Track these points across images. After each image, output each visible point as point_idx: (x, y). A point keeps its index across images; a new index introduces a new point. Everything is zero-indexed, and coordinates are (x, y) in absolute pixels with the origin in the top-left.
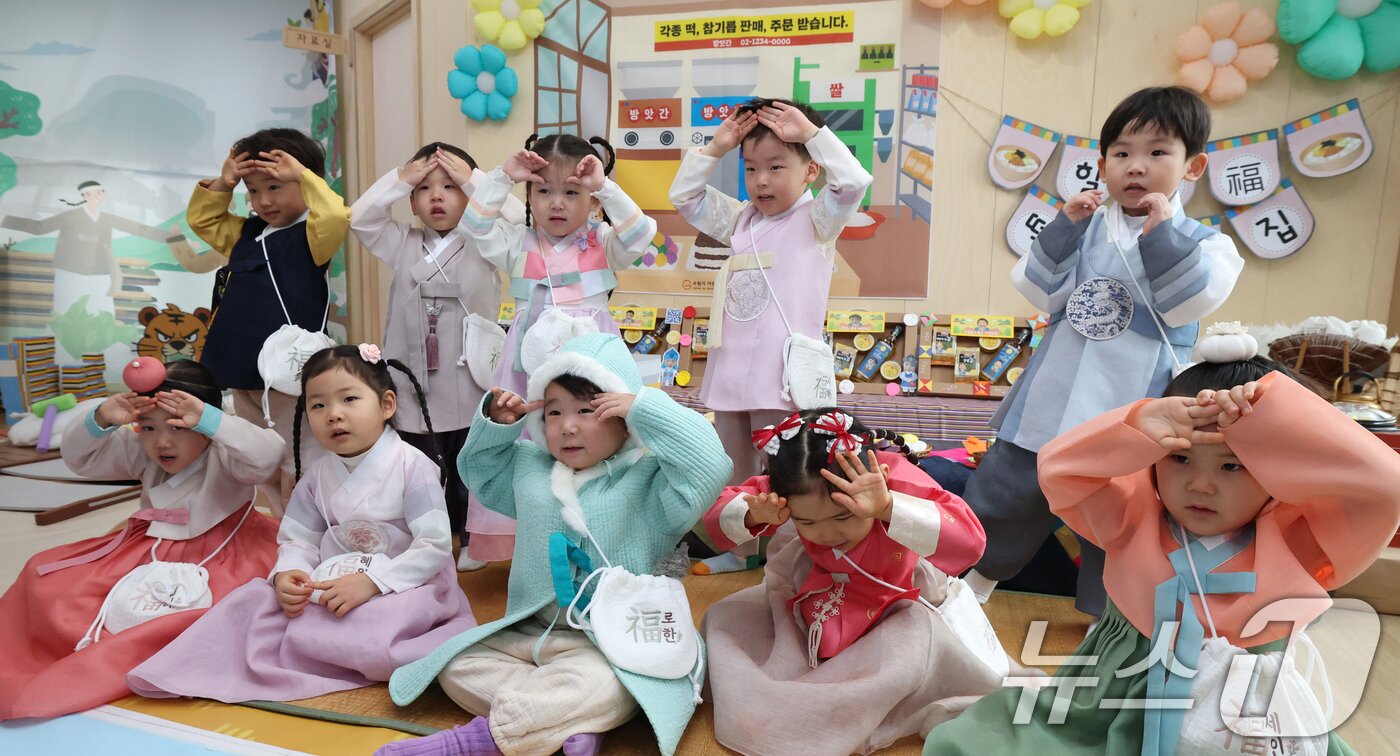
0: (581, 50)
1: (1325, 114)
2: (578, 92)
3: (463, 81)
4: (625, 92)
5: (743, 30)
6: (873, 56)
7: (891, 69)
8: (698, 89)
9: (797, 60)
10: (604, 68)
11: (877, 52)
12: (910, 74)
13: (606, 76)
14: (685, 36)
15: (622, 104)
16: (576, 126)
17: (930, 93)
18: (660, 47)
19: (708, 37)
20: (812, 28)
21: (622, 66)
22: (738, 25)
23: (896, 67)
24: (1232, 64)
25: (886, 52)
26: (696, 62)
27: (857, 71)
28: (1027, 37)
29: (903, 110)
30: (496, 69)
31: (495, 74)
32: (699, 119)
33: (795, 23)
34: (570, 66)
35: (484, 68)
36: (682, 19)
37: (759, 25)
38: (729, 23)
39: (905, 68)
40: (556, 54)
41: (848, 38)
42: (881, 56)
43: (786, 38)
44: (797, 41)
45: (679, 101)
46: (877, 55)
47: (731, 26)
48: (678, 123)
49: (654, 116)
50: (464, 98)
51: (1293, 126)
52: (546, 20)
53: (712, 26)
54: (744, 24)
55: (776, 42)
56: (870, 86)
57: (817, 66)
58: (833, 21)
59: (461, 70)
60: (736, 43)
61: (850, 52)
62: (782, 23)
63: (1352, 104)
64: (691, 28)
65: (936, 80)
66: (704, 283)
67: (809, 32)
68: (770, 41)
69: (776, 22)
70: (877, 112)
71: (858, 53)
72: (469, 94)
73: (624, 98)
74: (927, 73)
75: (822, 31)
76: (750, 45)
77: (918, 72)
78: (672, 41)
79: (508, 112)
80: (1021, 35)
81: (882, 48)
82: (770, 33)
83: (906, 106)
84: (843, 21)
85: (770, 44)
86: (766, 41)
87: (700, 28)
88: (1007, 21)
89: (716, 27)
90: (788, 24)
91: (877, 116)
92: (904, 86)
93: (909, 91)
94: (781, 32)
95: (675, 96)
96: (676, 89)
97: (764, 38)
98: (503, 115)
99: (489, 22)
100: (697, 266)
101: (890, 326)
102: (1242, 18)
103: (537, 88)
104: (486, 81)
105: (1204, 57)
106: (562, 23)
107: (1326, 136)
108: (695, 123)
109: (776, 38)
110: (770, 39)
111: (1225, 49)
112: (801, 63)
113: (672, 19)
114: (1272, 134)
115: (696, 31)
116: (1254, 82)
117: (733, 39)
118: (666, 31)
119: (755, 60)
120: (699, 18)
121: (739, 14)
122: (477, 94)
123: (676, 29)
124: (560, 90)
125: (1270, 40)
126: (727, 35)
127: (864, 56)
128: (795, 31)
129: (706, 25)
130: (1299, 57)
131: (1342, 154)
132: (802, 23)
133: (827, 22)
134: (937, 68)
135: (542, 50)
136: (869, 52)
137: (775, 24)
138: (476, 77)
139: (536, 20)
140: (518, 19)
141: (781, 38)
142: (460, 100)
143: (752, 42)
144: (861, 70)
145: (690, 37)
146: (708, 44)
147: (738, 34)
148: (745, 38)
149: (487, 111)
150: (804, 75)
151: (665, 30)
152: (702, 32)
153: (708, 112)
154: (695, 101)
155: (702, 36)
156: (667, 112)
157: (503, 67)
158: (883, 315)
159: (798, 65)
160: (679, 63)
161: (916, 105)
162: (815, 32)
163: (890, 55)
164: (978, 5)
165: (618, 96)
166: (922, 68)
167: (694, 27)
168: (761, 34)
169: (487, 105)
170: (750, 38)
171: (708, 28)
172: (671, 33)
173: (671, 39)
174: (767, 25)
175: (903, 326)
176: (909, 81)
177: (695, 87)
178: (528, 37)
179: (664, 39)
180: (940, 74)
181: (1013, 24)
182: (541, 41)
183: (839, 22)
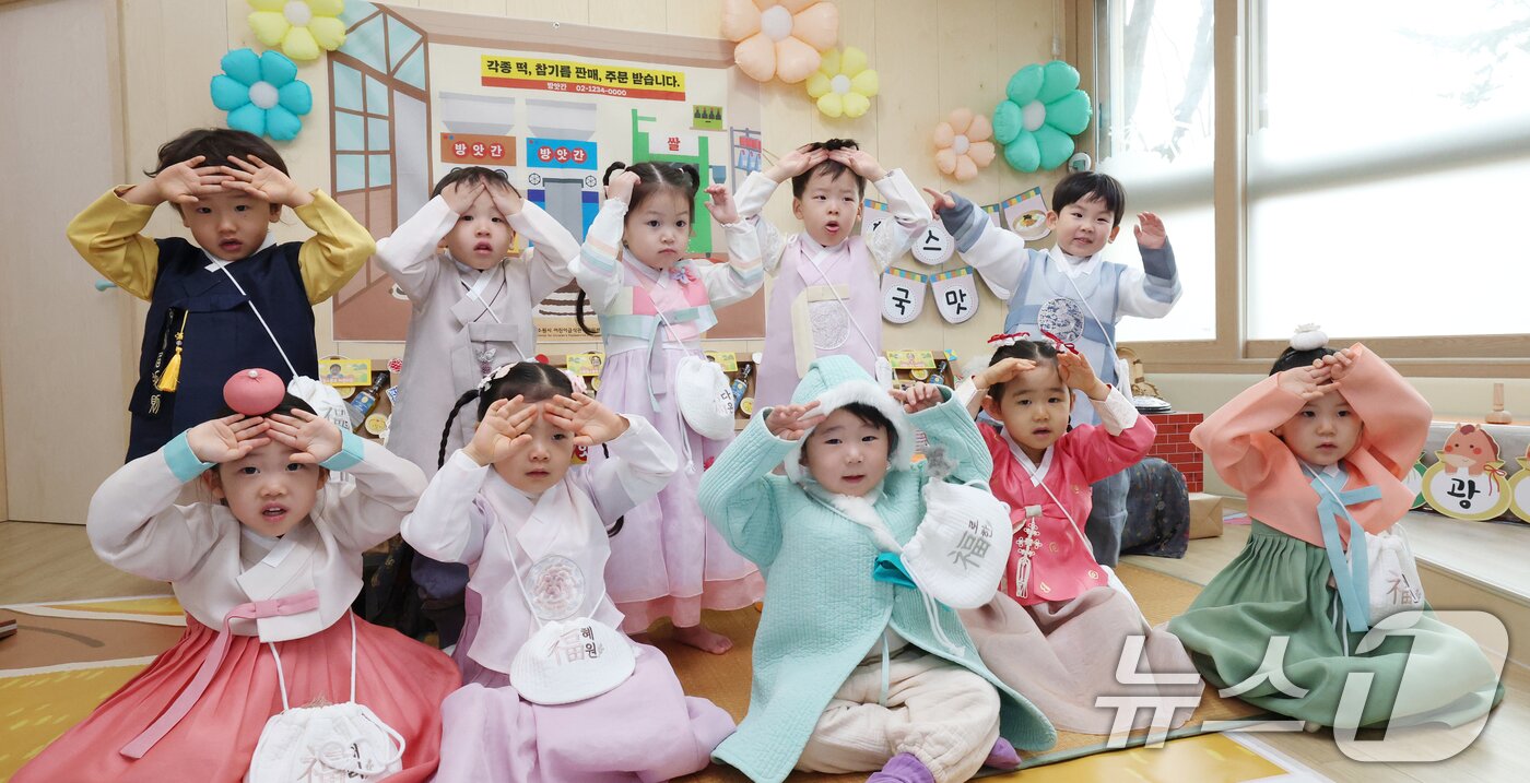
0: (391, 74)
1: (1023, 196)
2: (391, 118)
3: (232, 89)
4: (447, 124)
5: (578, 77)
6: (705, 116)
7: (720, 129)
8: (533, 129)
9: (634, 112)
10: (423, 96)
11: (708, 113)
12: (737, 136)
13: (424, 105)
14: (515, 74)
15: (445, 137)
16: (388, 156)
17: (755, 154)
18: (487, 81)
19: (541, 78)
20: (646, 83)
21: (444, 96)
22: (573, 70)
23: (724, 128)
24: (966, 153)
25: (715, 114)
26: (529, 102)
27: (691, 128)
28: (831, 115)
29: (734, 167)
30: (282, 81)
31: (279, 87)
32: (534, 159)
33: (630, 76)
34: (378, 90)
35: (262, 78)
36: (514, 56)
37: (594, 74)
38: (563, 68)
39: (732, 130)
40: (360, 73)
41: (680, 97)
42: (712, 117)
43: (622, 89)
44: (632, 93)
45: (513, 140)
46: (708, 116)
47: (565, 71)
48: (512, 163)
49: (484, 152)
50: (232, 110)
51: (1007, 203)
52: (347, 32)
53: (545, 68)
54: (579, 70)
55: (613, 92)
56: (703, 142)
57: (654, 119)
58: (666, 80)
59: (229, 76)
60: (571, 88)
61: (684, 110)
62: (617, 75)
63: (1037, 191)
64: (522, 67)
65: (760, 143)
66: (549, 330)
67: (643, 87)
68: (606, 91)
69: (611, 73)
70: (711, 167)
71: (692, 113)
72: (240, 107)
73: (447, 131)
74: (751, 135)
75: (655, 87)
76: (587, 92)
77: (744, 134)
78: (500, 76)
79: (297, 132)
80: (824, 111)
81: (712, 109)
82: (606, 82)
83: (737, 164)
84: (675, 81)
85: (607, 94)
86: (603, 90)
87: (532, 68)
88: (814, 100)
89: (550, 70)
90: (623, 76)
91: (711, 170)
92: (733, 146)
93: (738, 151)
94: (615, 83)
95: (508, 135)
96: (509, 127)
97: (601, 87)
98: (292, 135)
99: (269, 24)
100: (541, 312)
101: (741, 365)
102: (972, 122)
103: (333, 109)
104: (264, 93)
105: (950, 147)
106: (364, 39)
107: (1025, 212)
108: (530, 164)
109: (613, 88)
110: (606, 88)
111: (961, 142)
112: (639, 114)
113: (501, 55)
114: (996, 208)
115: (528, 70)
116: (981, 168)
117: (568, 84)
118: (494, 66)
119: (592, 107)
120: (533, 58)
121: (574, 61)
122: (250, 106)
123: (506, 66)
124: (366, 114)
125: (988, 140)
126: (560, 79)
127: (697, 115)
128: (630, 84)
129: (539, 66)
130: (1006, 153)
131: (1036, 225)
132: (637, 78)
133: (660, 80)
134: (759, 133)
135: (337, 66)
136: (701, 112)
137: (610, 75)
138: (249, 87)
139: (333, 32)
140: (308, 28)
141: (617, 89)
142: (226, 113)
143: (587, 89)
144: (695, 127)
145: (521, 76)
146: (542, 85)
147: (573, 79)
148: (581, 85)
149: (266, 127)
150: (643, 127)
151: (492, 64)
152: (534, 72)
153: (546, 154)
154: (530, 141)
155: (534, 76)
156: (500, 150)
157: (293, 80)
158: (733, 354)
159: (635, 117)
160: (511, 101)
161: (745, 163)
162: (649, 87)
163: (719, 117)
164: (790, 84)
165: (439, 129)
166: (747, 131)
167: (526, 66)
168: (597, 82)
169: (266, 121)
170: (587, 85)
171: (541, 69)
172: (500, 69)
173: (500, 75)
174: (602, 74)
175: (752, 364)
176: (737, 142)
177: (529, 127)
178: (320, 47)
179: (492, 74)
180: (762, 138)
181: (819, 102)
182: (334, 55)
183: (671, 81)
